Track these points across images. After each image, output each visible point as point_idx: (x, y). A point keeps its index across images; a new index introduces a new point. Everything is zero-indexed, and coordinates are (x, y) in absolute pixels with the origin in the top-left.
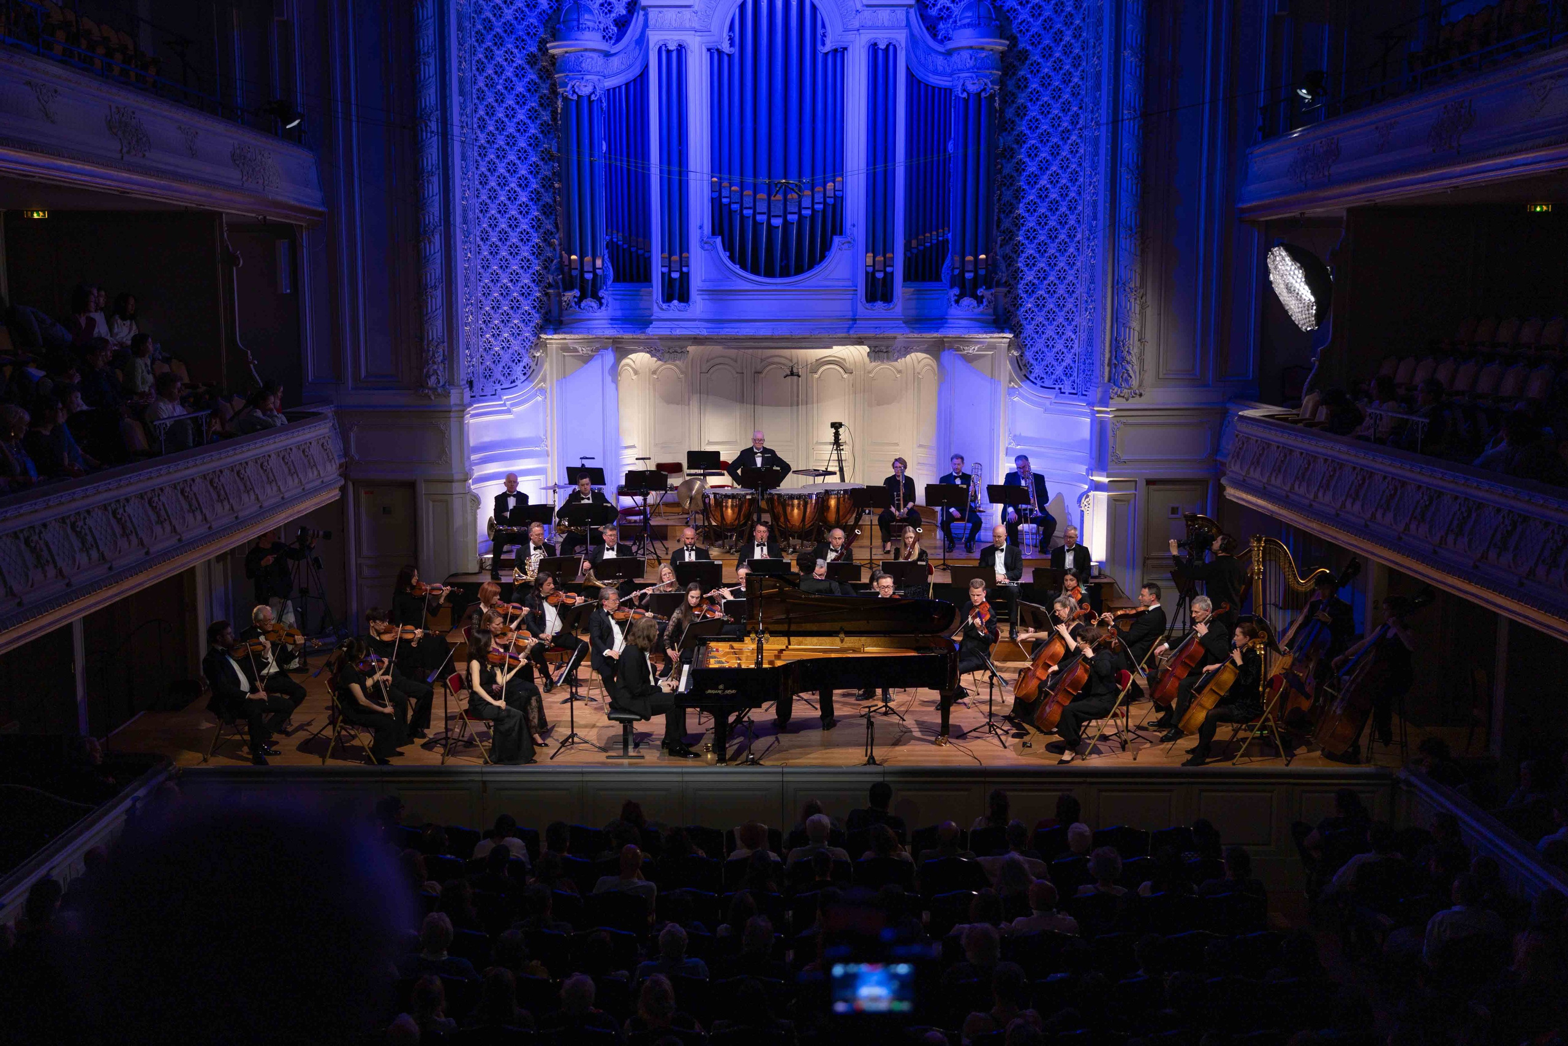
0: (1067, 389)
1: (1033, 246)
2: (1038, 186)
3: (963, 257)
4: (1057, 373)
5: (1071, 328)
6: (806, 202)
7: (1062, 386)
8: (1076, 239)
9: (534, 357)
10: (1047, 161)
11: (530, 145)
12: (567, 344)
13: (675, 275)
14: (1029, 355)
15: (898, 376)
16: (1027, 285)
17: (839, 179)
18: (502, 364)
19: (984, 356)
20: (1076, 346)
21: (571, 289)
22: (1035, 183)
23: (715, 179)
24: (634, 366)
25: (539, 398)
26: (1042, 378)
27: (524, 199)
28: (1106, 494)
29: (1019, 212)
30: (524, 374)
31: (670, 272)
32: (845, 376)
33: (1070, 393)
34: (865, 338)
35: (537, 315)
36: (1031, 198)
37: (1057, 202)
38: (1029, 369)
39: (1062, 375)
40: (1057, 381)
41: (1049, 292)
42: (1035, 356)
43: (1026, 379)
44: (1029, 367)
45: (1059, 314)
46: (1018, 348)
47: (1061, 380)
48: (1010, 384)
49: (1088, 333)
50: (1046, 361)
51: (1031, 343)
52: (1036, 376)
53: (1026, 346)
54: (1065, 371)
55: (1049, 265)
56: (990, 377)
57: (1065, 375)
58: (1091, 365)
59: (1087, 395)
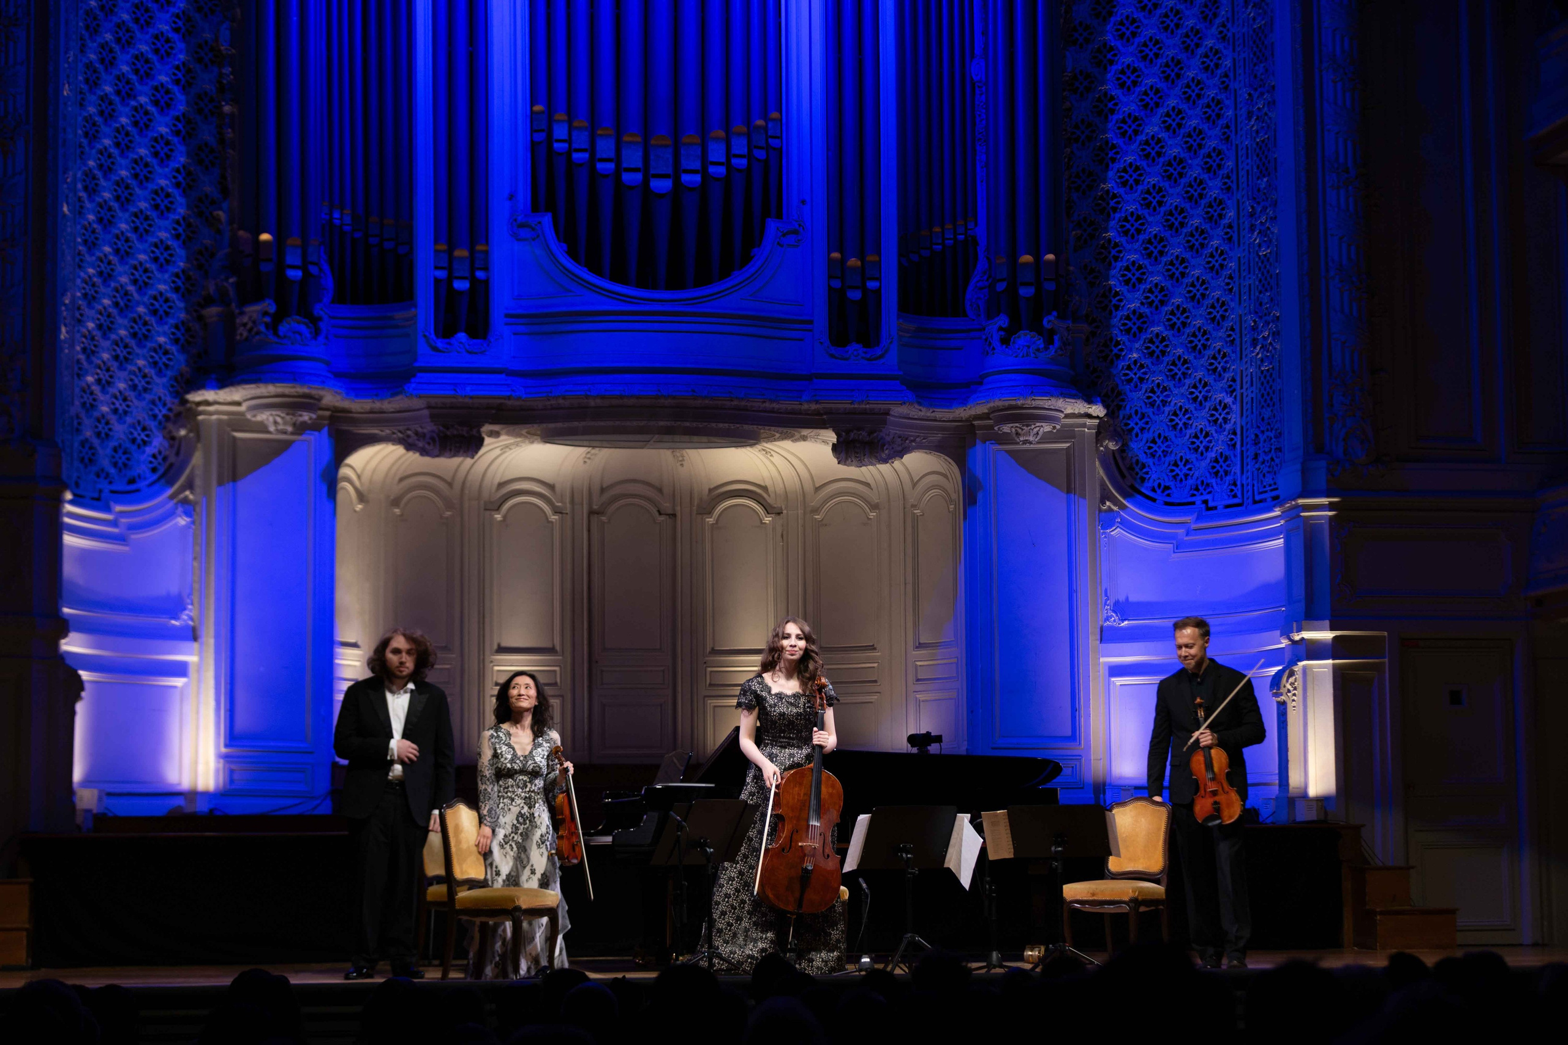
0: (1219, 494)
1: (1136, 246)
2: (1143, 137)
3: (1014, 258)
4: (1197, 473)
5: (1222, 384)
6: (717, 153)
7: (1209, 497)
8: (1226, 221)
9: (173, 438)
10: (1157, 91)
11: (176, 30)
12: (242, 414)
13: (461, 285)
14: (1137, 448)
15: (872, 515)
16: (1128, 318)
17: (775, 115)
18: (113, 444)
19: (1051, 452)
20: (1234, 418)
21: (257, 299)
22: (1136, 132)
23: (538, 108)
24: (357, 483)
25: (182, 521)
26: (1167, 488)
27: (163, 130)
28: (1330, 662)
29: (1108, 186)
30: (154, 470)
31: (450, 278)
32: (768, 520)
33: (1227, 507)
34: (829, 412)
35: (181, 358)
36: (1130, 159)
37: (1181, 161)
38: (1141, 474)
39: (1208, 475)
40: (1197, 489)
41: (1172, 326)
42: (1150, 448)
43: (1131, 492)
44: (1141, 469)
45: (1195, 363)
46: (1115, 435)
47: (1208, 485)
48: (1104, 503)
49: (1262, 384)
50: (1173, 455)
51: (1141, 424)
52: (1156, 485)
53: (1133, 428)
54: (1213, 467)
55: (1172, 276)
56: (1064, 490)
57: (1216, 474)
58: (1273, 440)
59: (1265, 500)
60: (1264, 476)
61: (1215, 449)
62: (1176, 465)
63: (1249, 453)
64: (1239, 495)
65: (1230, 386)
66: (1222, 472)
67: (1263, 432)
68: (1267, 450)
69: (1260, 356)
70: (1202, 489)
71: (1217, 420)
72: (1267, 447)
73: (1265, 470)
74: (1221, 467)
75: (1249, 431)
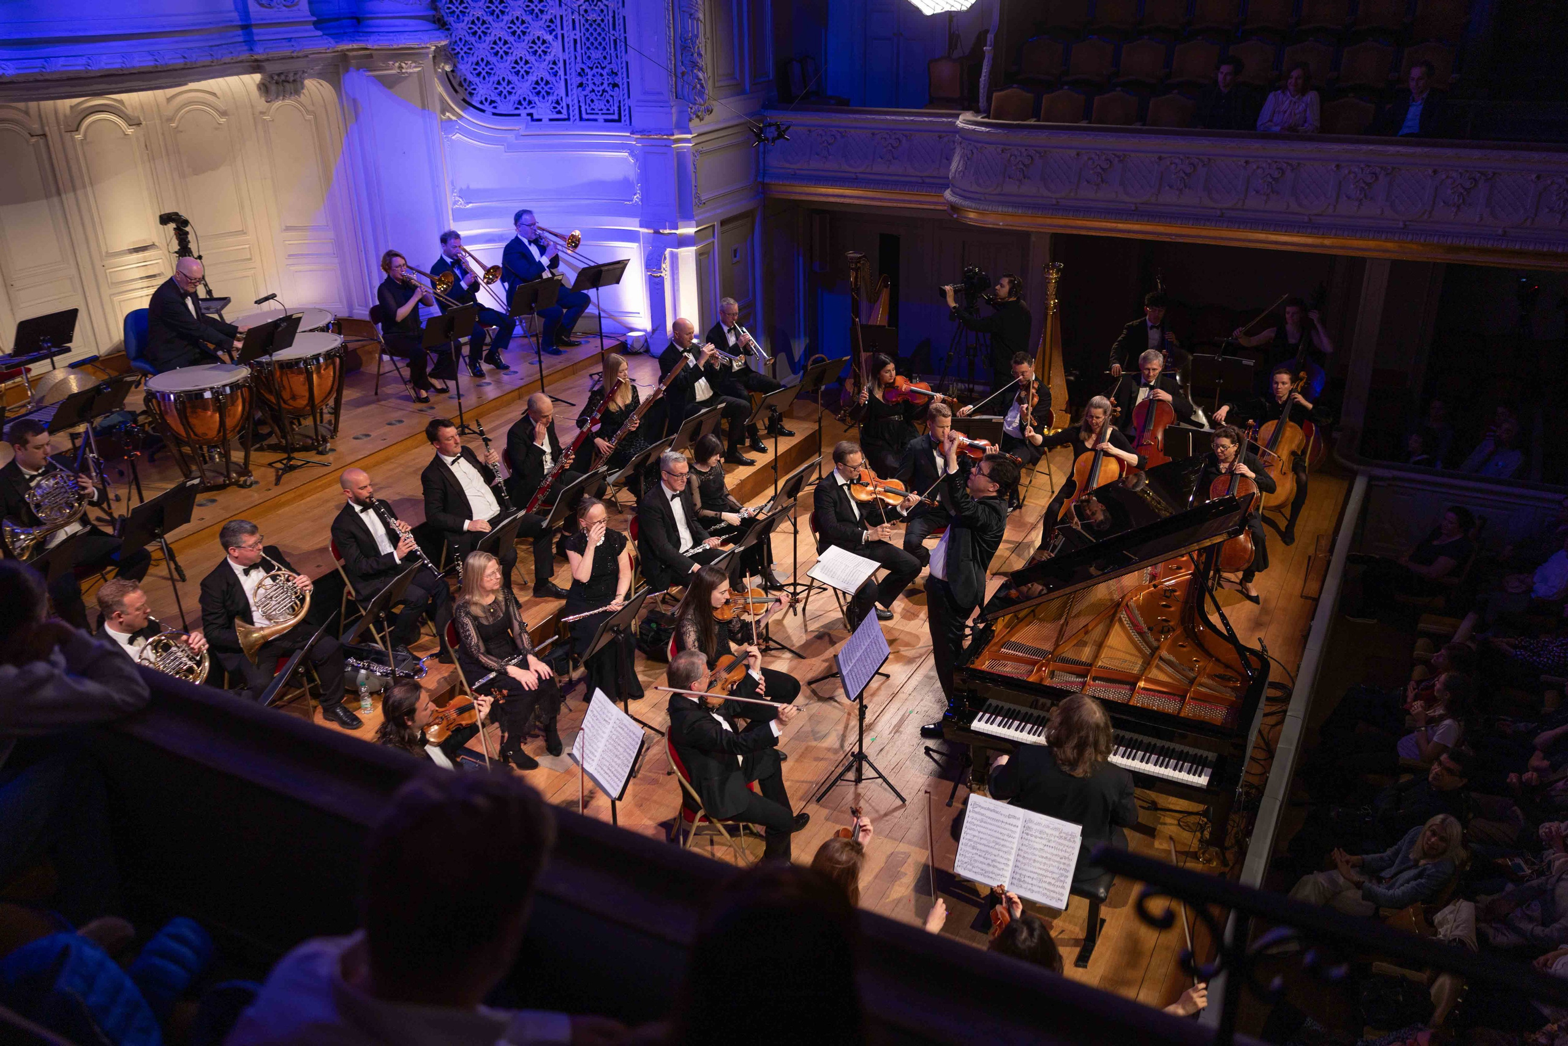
0: (543, 109)
4: (519, 92)
5: (541, 23)
7: (533, 111)
14: (465, 69)
15: (223, 120)
20: (555, 52)
26: (492, 102)
28: (694, 248)
32: (130, 131)
33: (551, 120)
38: (469, 90)
39: (530, 94)
40: (521, 105)
42: (475, 69)
43: (467, 104)
44: (469, 86)
46: (447, 61)
47: (530, 102)
48: (444, 115)
49: (587, 30)
50: (496, 76)
51: (465, 49)
52: (483, 99)
53: (458, 53)
54: (534, 88)
56: (419, 106)
57: (538, 93)
58: (606, 77)
59: (596, 120)
60: (592, 101)
61: (535, 74)
62: (499, 83)
63: (573, 80)
64: (564, 111)
65: (548, 26)
66: (543, 92)
67: (591, 69)
68: (597, 83)
69: (584, 7)
70: (525, 104)
71: (536, 51)
72: (598, 80)
73: (594, 97)
74: (542, 89)
75: (573, 64)
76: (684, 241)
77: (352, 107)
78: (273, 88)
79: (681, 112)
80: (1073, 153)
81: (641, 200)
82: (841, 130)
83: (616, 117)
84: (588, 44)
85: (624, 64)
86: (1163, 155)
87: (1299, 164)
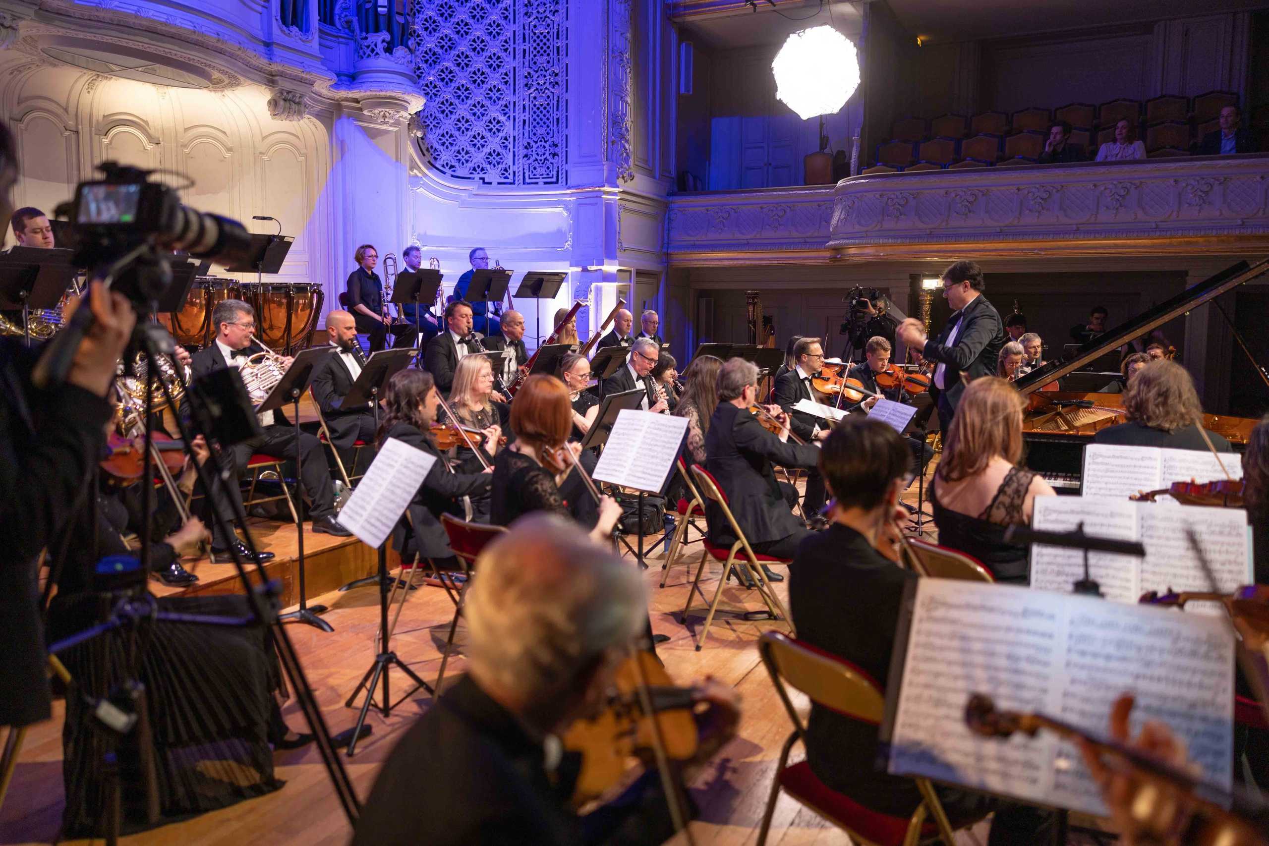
0: (493, 175)
4: (475, 161)
7: (485, 176)
14: (433, 138)
15: (228, 155)
16: (426, 52)
19: (386, 132)
20: (508, 128)
26: (452, 167)
28: (615, 285)
32: (149, 147)
33: (499, 183)
38: (434, 155)
39: (484, 162)
40: (476, 170)
41: (458, 65)
42: (440, 139)
43: (432, 165)
44: (434, 152)
45: (475, 91)
46: (419, 128)
47: (483, 169)
48: (411, 169)
49: (535, 113)
50: (457, 147)
51: (434, 123)
52: (445, 163)
53: (429, 125)
54: (488, 158)
55: (458, 32)
56: (394, 159)
57: (490, 163)
58: (548, 147)
59: (537, 183)
60: (535, 168)
61: (489, 147)
62: (459, 152)
63: (520, 152)
64: (511, 177)
65: (503, 110)
66: (495, 161)
67: (536, 142)
68: (540, 153)
70: (478, 170)
71: (491, 129)
72: (540, 151)
73: (537, 165)
74: (494, 158)
75: (521, 139)
76: (608, 278)
77: (340, 146)
78: (282, 102)
79: (610, 170)
80: (942, 192)
81: (572, 246)
82: (734, 207)
83: (554, 180)
84: (535, 123)
85: (564, 137)
86: (1022, 187)
87: (1141, 183)
